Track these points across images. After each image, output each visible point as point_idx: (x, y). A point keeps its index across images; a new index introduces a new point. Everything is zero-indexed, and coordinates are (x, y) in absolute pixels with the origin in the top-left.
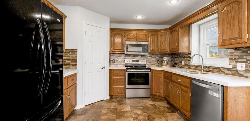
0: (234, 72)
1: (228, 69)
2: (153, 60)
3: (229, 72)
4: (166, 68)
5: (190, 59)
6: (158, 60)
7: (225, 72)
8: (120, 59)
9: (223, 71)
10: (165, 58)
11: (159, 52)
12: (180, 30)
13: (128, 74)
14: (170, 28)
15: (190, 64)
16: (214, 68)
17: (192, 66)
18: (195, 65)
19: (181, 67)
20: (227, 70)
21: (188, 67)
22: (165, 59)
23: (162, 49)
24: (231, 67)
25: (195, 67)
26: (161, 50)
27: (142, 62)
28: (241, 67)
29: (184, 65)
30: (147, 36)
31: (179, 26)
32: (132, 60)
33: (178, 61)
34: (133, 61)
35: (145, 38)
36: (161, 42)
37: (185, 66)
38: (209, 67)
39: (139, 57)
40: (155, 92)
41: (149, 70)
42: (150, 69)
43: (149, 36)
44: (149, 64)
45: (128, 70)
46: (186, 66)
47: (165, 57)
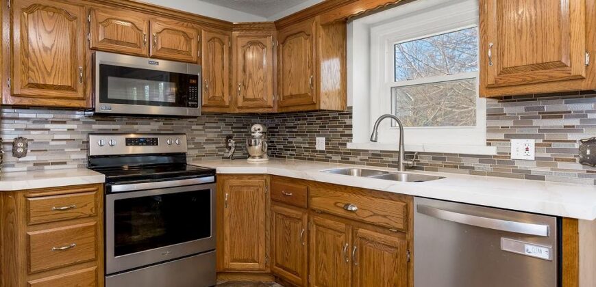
0: (501, 166)
1: (483, 159)
2: (211, 136)
3: (487, 167)
4: (259, 166)
5: (347, 132)
6: (229, 137)
7: (473, 168)
8: (56, 137)
9: (466, 164)
10: (257, 129)
11: (239, 108)
12: (322, 32)
13: (117, 203)
14: (279, 25)
15: (349, 146)
16: (437, 157)
17: (357, 152)
18: (367, 151)
19: (312, 160)
20: (481, 161)
21: (339, 158)
22: (257, 134)
23: (250, 95)
24: (492, 151)
25: (366, 158)
26: (245, 99)
27: (167, 145)
28: (522, 150)
29: (321, 151)
30: (194, 43)
31: (318, 18)
32: (122, 139)
33: (299, 139)
34: (129, 142)
35: (183, 47)
36: (244, 71)
37: (330, 155)
38: (419, 153)
39: (155, 126)
40: (235, 260)
42: (212, 172)
43: (199, 43)
44: (196, 152)
45: (115, 188)
46: (331, 153)
47: (257, 126)
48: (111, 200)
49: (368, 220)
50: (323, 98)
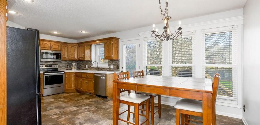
0: (110, 70)
1: (108, 68)
2: (64, 65)
3: (108, 70)
4: (74, 70)
5: (91, 64)
6: (68, 65)
10: (74, 64)
12: (85, 46)
13: (45, 76)
14: (78, 44)
15: (91, 67)
16: (103, 68)
17: (92, 68)
18: (94, 68)
19: (85, 69)
21: (90, 69)
22: (74, 65)
23: (72, 57)
24: (109, 67)
26: (71, 58)
27: (53, 67)
28: (112, 67)
30: (60, 47)
31: (85, 44)
33: (83, 66)
34: (46, 66)
35: (58, 48)
36: (71, 52)
37: (88, 69)
40: (68, 88)
41: (64, 73)
43: (61, 47)
44: (60, 68)
45: (45, 74)
47: (74, 63)
48: (44, 76)
49: (89, 77)
50: (86, 58)
